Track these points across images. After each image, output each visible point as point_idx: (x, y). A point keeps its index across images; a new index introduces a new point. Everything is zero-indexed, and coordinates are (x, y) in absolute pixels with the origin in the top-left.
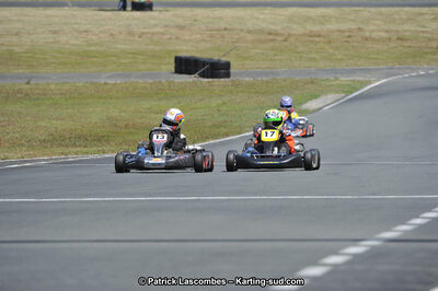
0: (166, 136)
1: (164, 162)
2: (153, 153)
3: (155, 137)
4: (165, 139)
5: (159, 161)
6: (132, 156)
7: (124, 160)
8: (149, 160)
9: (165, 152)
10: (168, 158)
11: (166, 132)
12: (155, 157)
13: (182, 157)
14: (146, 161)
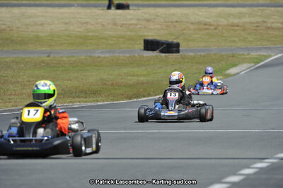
0: (177, 94)
1: (176, 114)
2: (168, 108)
3: (169, 94)
4: (177, 96)
6: (151, 110)
7: (145, 113)
8: (165, 113)
9: (177, 106)
10: (179, 111)
11: (178, 91)
12: (169, 110)
13: (190, 110)
14: (162, 114)
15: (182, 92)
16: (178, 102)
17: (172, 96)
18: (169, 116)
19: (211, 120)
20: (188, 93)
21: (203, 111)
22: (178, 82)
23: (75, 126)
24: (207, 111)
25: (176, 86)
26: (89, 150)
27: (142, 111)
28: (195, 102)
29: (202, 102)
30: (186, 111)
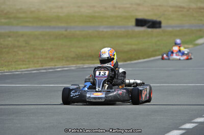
0: (107, 73)
1: (104, 96)
3: (97, 73)
4: (107, 75)
5: (100, 95)
6: (76, 91)
11: (108, 70)
12: (96, 91)
13: (120, 92)
14: (88, 95)
18: (95, 98)
22: (109, 60)
25: (106, 65)
28: (132, 81)
29: (139, 81)
30: (118, 92)
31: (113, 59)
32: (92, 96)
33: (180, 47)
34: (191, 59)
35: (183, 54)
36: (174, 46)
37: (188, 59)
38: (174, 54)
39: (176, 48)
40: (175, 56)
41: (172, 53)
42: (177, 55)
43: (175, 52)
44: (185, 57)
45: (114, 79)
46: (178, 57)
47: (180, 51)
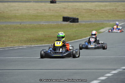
0: (94, 39)
1: (94, 46)
2: (91, 44)
4: (94, 40)
6: (84, 45)
8: (90, 46)
9: (94, 44)
10: (95, 45)
14: (89, 46)
15: (96, 38)
16: (95, 42)
17: (92, 40)
18: (91, 47)
19: (106, 49)
20: (98, 39)
21: (104, 45)
22: (95, 35)
23: (71, 48)
24: (105, 45)
25: (94, 36)
26: (77, 56)
27: (81, 46)
28: (100, 42)
29: (102, 42)
30: (98, 45)
31: (96, 35)
32: (90, 47)
33: (117, 26)
34: (123, 31)
35: (119, 29)
36: (114, 25)
37: (121, 32)
38: (115, 30)
39: (115, 27)
40: (115, 31)
41: (114, 29)
42: (116, 30)
43: (115, 29)
44: (120, 31)
45: (96, 41)
46: (116, 31)
47: (117, 28)
